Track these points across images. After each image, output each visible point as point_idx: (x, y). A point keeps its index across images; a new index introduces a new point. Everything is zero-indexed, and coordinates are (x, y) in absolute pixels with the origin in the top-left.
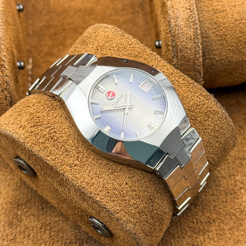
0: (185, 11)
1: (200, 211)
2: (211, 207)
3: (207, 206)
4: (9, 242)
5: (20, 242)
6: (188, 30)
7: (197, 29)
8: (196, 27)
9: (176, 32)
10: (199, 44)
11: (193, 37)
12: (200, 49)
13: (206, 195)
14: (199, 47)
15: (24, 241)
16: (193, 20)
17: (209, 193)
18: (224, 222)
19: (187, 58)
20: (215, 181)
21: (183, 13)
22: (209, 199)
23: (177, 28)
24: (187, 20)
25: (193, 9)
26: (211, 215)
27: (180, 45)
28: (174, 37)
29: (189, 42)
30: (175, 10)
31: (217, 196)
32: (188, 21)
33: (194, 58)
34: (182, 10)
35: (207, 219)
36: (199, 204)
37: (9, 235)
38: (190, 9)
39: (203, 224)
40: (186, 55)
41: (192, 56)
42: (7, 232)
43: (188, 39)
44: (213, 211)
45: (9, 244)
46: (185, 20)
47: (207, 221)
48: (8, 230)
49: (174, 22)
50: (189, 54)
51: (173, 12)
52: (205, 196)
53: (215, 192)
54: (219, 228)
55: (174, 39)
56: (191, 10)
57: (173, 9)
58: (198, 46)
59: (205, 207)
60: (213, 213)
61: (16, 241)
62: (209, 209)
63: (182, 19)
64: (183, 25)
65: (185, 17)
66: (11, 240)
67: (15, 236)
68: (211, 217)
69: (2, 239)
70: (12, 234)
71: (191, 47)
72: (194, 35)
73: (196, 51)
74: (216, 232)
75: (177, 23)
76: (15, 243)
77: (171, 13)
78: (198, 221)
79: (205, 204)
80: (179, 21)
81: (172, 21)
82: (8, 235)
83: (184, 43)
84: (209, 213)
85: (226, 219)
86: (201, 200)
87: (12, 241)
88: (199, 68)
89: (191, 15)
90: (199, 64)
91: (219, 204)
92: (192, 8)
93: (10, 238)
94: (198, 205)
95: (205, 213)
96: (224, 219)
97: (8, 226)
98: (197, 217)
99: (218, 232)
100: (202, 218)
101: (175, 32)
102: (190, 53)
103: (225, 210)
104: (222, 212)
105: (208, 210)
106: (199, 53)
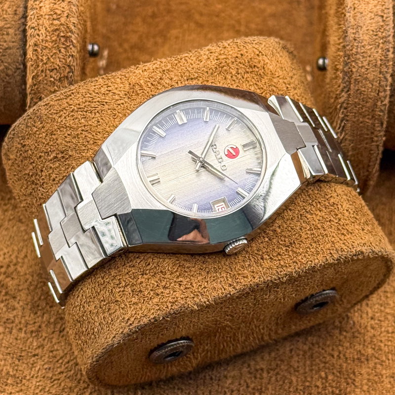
0: (373, 19)
1: (348, 339)
2: (366, 337)
3: (360, 333)
4: (29, 335)
5: (46, 337)
6: (373, 49)
7: (389, 51)
8: (387, 47)
9: (354, 50)
10: (388, 76)
11: (379, 62)
12: (389, 83)
13: (361, 317)
14: (387, 80)
15: (53, 338)
16: (384, 34)
17: (367, 314)
18: (383, 364)
19: (364, 95)
20: (381, 297)
21: (370, 21)
22: (366, 324)
23: (356, 44)
24: (375, 33)
25: (387, 18)
26: (364, 350)
27: (357, 71)
28: (348, 59)
29: (371, 69)
30: (358, 14)
31: (379, 320)
32: (376, 35)
33: (375, 96)
34: (369, 16)
35: (357, 354)
36: (348, 329)
37: (30, 324)
38: (382, 17)
39: (349, 361)
40: (363, 89)
41: (372, 94)
42: (27, 318)
43: (370, 65)
44: (369, 343)
45: (28, 338)
46: (371, 33)
47: (356, 357)
48: (30, 316)
49: (353, 33)
50: (368, 89)
51: (354, 17)
52: (359, 318)
53: (377, 315)
54: (373, 372)
55: (349, 61)
56: (384, 19)
57: (355, 11)
58: (385, 78)
59: (356, 334)
60: (367, 347)
61: (40, 335)
62: (362, 339)
63: (367, 30)
64: (366, 40)
65: (372, 28)
66: (32, 332)
67: (40, 327)
68: (363, 352)
69: (18, 327)
70: (35, 323)
71: (374, 79)
72: (381, 60)
73: (381, 86)
74: (368, 377)
75: (357, 36)
76: (38, 339)
77: (351, 18)
78: (341, 356)
79: (358, 330)
80: (361, 32)
81: (350, 31)
82: (27, 324)
83: (363, 70)
84: (361, 346)
85: (389, 360)
86: (351, 322)
87: (34, 335)
88: (381, 114)
89: (382, 26)
90: (383, 108)
91: (380, 335)
92: (385, 15)
93: (31, 329)
94: (345, 331)
95: (354, 344)
96: (384, 358)
97: (31, 309)
98: (341, 348)
99: (371, 377)
100: (348, 351)
101: (352, 50)
102: (371, 88)
103: (388, 346)
104: (383, 348)
105: (360, 340)
106: (385, 91)
